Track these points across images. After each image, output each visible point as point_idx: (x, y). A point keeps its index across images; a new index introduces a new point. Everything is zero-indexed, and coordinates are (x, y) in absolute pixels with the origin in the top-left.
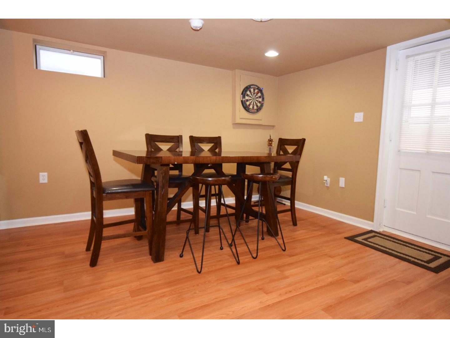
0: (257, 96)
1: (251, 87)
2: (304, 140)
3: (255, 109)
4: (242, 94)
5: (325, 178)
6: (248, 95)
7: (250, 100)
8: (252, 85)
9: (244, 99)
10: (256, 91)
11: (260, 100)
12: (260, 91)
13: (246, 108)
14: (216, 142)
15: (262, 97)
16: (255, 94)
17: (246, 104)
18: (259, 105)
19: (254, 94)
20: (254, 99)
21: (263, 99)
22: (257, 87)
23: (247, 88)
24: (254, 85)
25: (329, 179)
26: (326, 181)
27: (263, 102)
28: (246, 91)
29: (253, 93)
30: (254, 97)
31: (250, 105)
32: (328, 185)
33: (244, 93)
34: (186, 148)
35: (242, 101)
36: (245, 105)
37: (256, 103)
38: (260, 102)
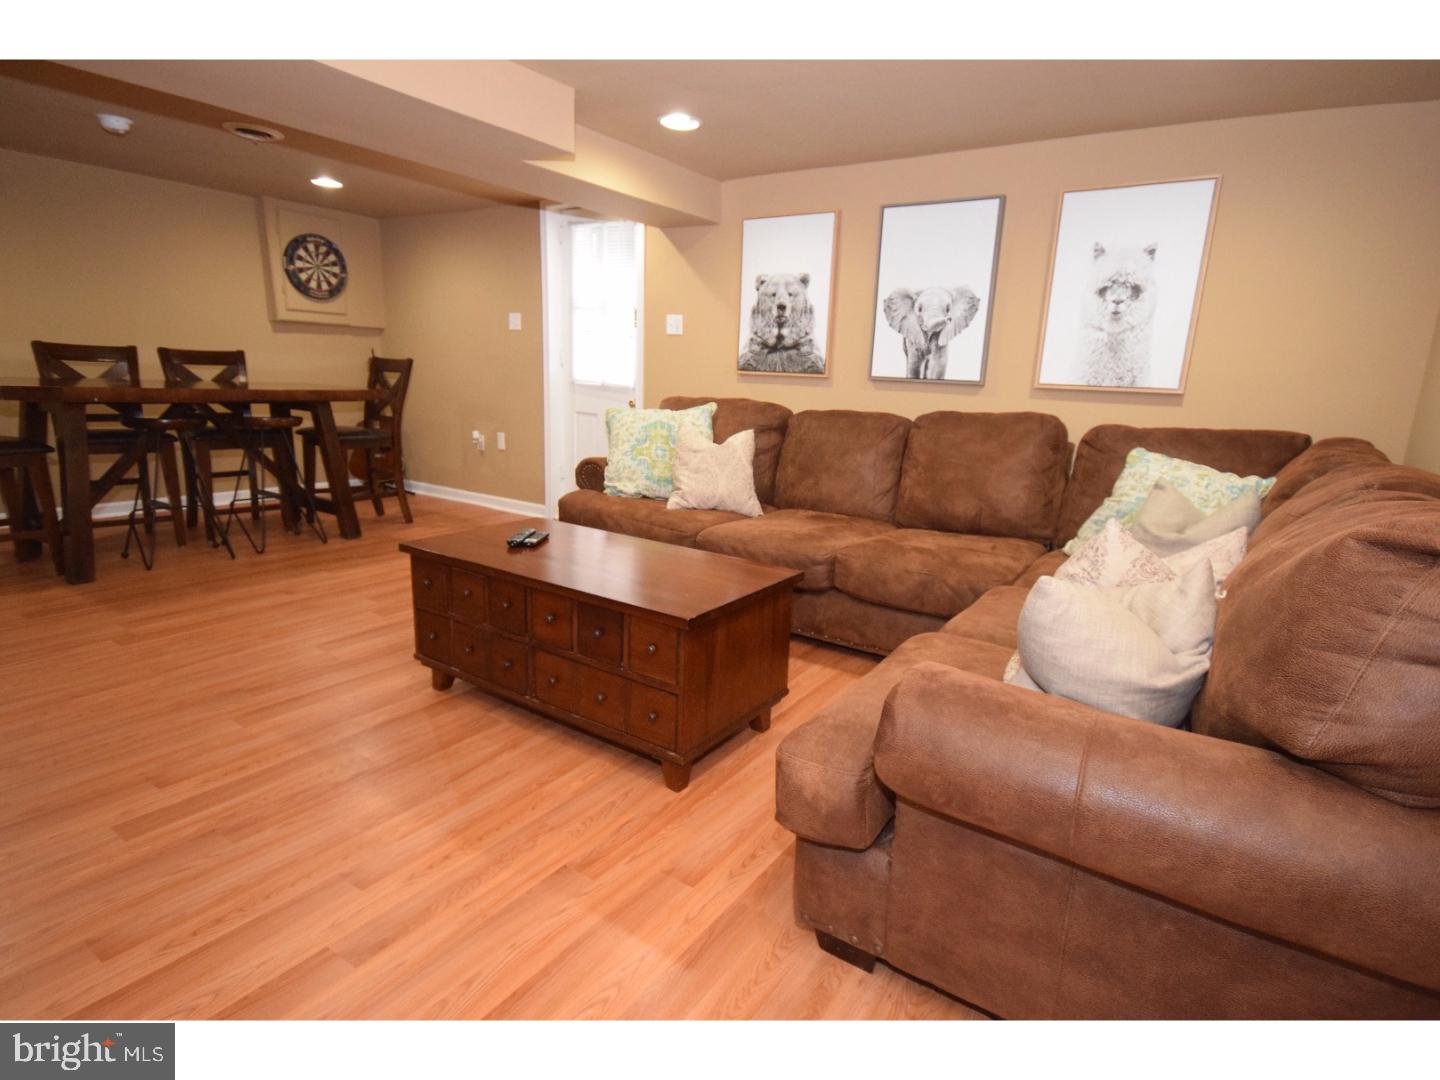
0: (326, 262)
1: (309, 239)
2: (410, 362)
3: (325, 291)
4: (286, 254)
5: (476, 434)
6: (300, 258)
7: (309, 269)
8: (310, 235)
9: (291, 267)
10: (323, 249)
11: (336, 270)
12: (332, 249)
13: (302, 288)
14: (234, 360)
15: (341, 262)
16: (321, 257)
17: (299, 280)
18: (334, 281)
19: (317, 255)
20: (318, 267)
21: (344, 269)
22: (322, 241)
23: (298, 242)
24: (315, 236)
25: (483, 437)
26: (477, 439)
27: (344, 275)
28: (295, 249)
29: (313, 255)
30: (318, 263)
31: (309, 280)
32: (483, 449)
33: (290, 254)
34: (152, 374)
35: (287, 271)
36: (295, 280)
37: (324, 277)
38: (335, 275)
